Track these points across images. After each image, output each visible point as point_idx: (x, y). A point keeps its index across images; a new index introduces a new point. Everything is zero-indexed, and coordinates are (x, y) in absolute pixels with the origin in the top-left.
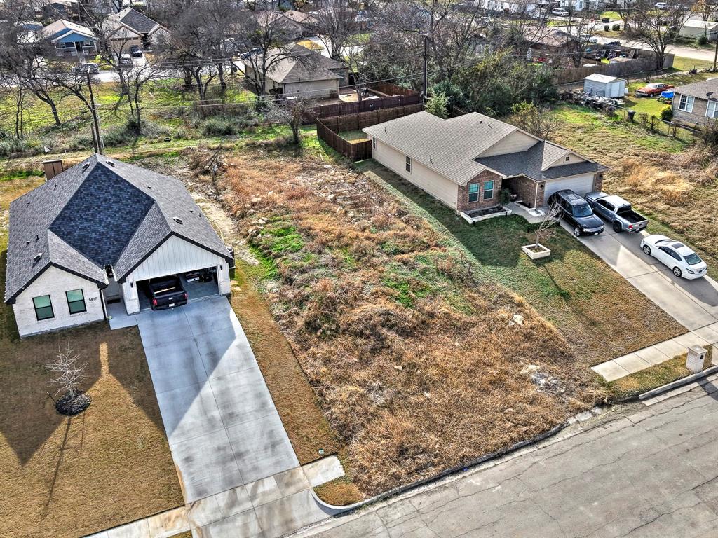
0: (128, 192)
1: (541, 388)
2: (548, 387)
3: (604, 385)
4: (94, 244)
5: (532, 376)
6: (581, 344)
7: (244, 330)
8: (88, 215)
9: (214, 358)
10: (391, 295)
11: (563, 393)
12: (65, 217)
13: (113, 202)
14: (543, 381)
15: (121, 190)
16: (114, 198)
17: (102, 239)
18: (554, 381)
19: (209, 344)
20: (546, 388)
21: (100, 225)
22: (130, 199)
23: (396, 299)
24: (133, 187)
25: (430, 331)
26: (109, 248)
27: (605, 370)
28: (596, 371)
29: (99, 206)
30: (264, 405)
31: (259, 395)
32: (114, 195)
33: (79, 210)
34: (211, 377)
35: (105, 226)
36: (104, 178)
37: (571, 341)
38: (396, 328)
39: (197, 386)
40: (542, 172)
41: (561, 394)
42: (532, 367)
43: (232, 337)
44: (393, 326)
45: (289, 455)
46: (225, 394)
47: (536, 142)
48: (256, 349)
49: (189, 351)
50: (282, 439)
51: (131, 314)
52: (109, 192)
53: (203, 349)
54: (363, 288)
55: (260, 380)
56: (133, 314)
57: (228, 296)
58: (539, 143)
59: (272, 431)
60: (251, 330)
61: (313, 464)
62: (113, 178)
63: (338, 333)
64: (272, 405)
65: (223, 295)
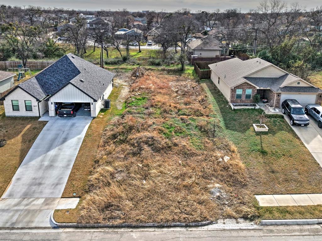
0: (72, 68)
1: (214, 198)
2: (219, 198)
3: (255, 207)
4: (48, 85)
5: (213, 190)
6: (257, 180)
7: (87, 132)
8: (52, 74)
9: (65, 140)
11: (226, 204)
12: (43, 73)
13: (64, 71)
14: (218, 194)
15: (69, 66)
16: (65, 69)
17: (52, 84)
18: (224, 196)
19: (68, 134)
20: (217, 198)
21: (55, 79)
22: (71, 71)
24: (75, 66)
26: (54, 88)
27: (263, 199)
28: (257, 198)
29: (58, 71)
30: (68, 165)
31: (70, 161)
33: (50, 71)
34: (57, 148)
36: (65, 61)
37: (251, 177)
39: (49, 149)
40: (280, 88)
41: (224, 204)
42: (217, 185)
43: (79, 134)
44: (152, 145)
45: (60, 191)
46: (56, 156)
47: (285, 74)
48: (84, 141)
49: (57, 135)
50: (63, 183)
51: (50, 117)
52: (65, 67)
53: (64, 136)
54: (151, 125)
55: (75, 154)
56: (51, 117)
57: (94, 118)
58: (285, 75)
59: (62, 178)
60: (90, 133)
61: (67, 199)
62: (69, 61)
63: (124, 142)
64: (71, 166)
65: (92, 117)
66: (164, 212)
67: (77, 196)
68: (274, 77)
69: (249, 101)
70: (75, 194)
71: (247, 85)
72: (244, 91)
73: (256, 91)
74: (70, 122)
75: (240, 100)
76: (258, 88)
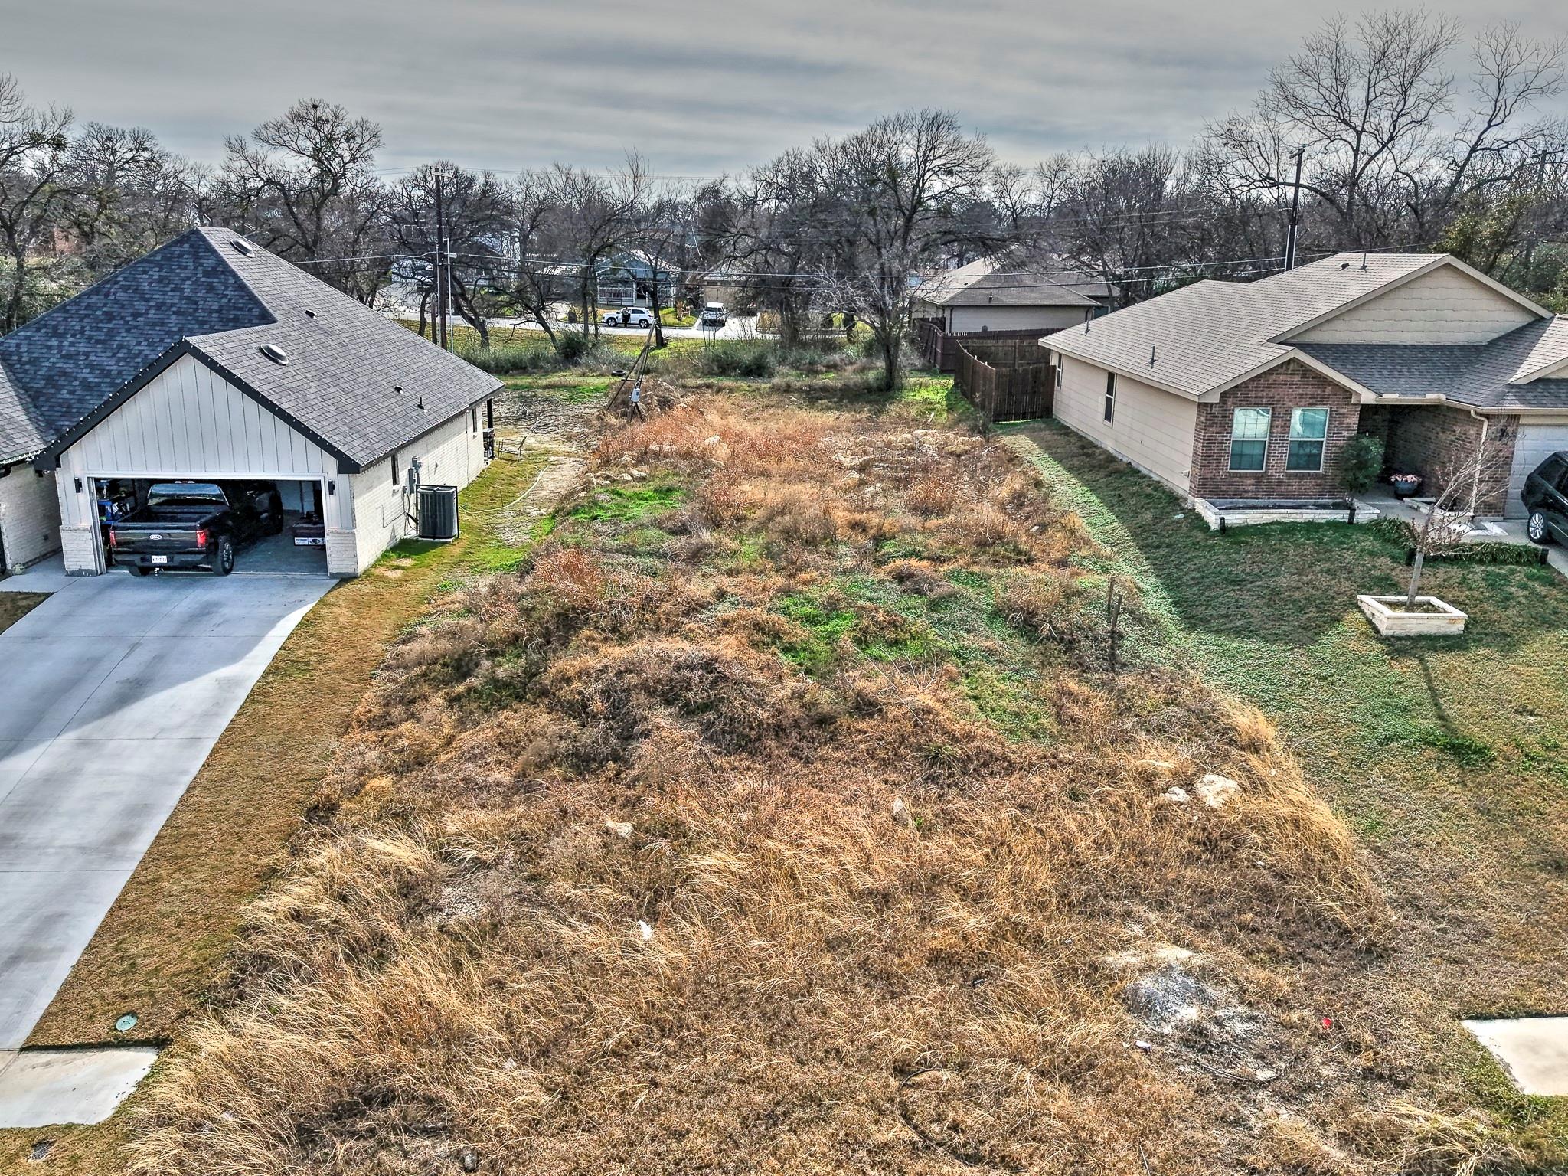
0: (226, 296)
1: (1160, 1039)
2: (1196, 1038)
3: (1490, 1102)
4: (71, 392)
5: (1147, 984)
6: (1457, 922)
7: (283, 648)
8: (100, 329)
9: (133, 690)
10: (778, 636)
11: (1262, 1085)
12: (46, 326)
13: (174, 313)
14: (1190, 1013)
15: (211, 288)
17: (98, 385)
18: (1239, 1028)
19: (159, 658)
20: (1186, 1043)
21: (114, 355)
22: (217, 311)
23: (786, 650)
24: (241, 287)
25: (826, 750)
27: (1533, 1047)
28: (1483, 1041)
29: (135, 316)
30: (125, 836)
31: (138, 811)
32: (188, 298)
33: (87, 316)
34: (71, 735)
35: (124, 359)
36: (189, 261)
37: (1412, 903)
38: (709, 716)
40: (1511, 386)
41: (1242, 1084)
42: (1170, 953)
43: (234, 657)
44: (706, 707)
45: (25, 1002)
46: (54, 782)
47: (1528, 319)
48: (259, 694)
49: (87, 666)
50: (61, 949)
51: (72, 574)
52: (182, 290)
53: (130, 668)
54: (703, 607)
55: (184, 772)
56: (79, 573)
57: (345, 579)
58: (1530, 325)
59: (62, 915)
60: (301, 652)
61: (64, 1055)
62: (209, 263)
63: (519, 698)
64: (142, 845)
65: (333, 576)
66: (786, 1139)
67: (144, 1036)
68: (1461, 338)
69: (1309, 483)
70: (126, 1025)
71: (1297, 378)
72: (1280, 420)
73: (1354, 420)
74: (188, 598)
75: (1258, 479)
76: (1368, 397)
